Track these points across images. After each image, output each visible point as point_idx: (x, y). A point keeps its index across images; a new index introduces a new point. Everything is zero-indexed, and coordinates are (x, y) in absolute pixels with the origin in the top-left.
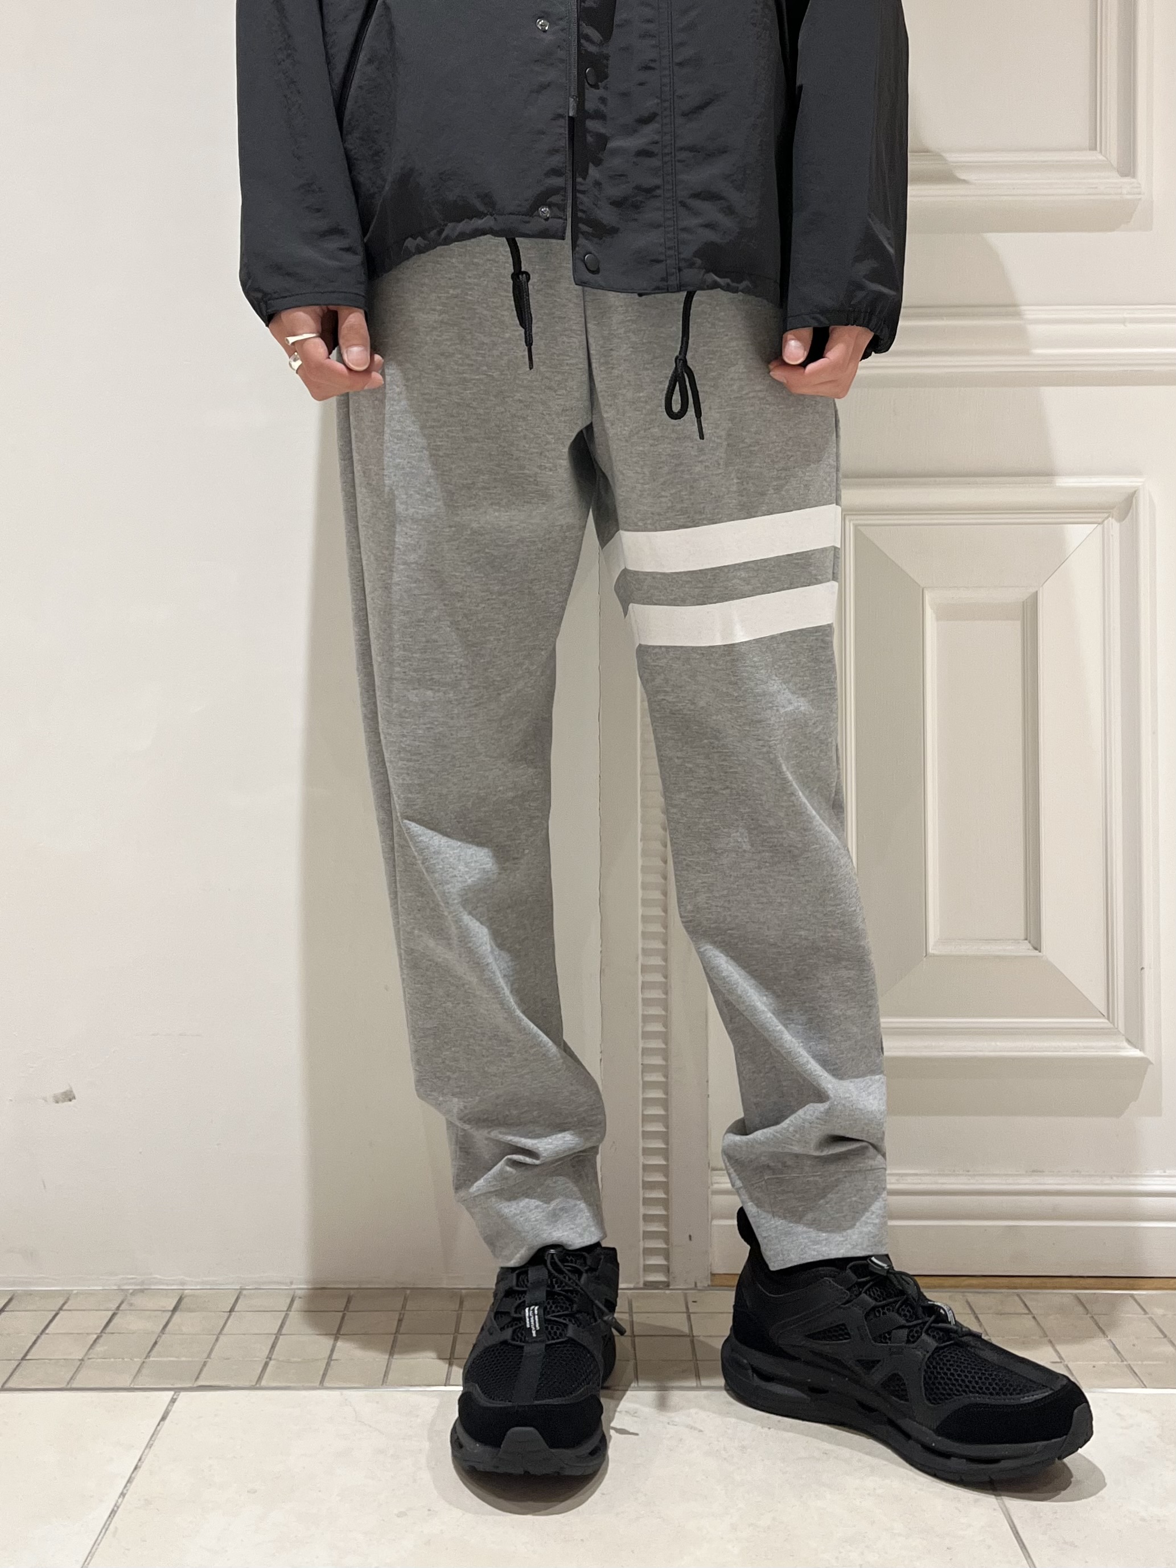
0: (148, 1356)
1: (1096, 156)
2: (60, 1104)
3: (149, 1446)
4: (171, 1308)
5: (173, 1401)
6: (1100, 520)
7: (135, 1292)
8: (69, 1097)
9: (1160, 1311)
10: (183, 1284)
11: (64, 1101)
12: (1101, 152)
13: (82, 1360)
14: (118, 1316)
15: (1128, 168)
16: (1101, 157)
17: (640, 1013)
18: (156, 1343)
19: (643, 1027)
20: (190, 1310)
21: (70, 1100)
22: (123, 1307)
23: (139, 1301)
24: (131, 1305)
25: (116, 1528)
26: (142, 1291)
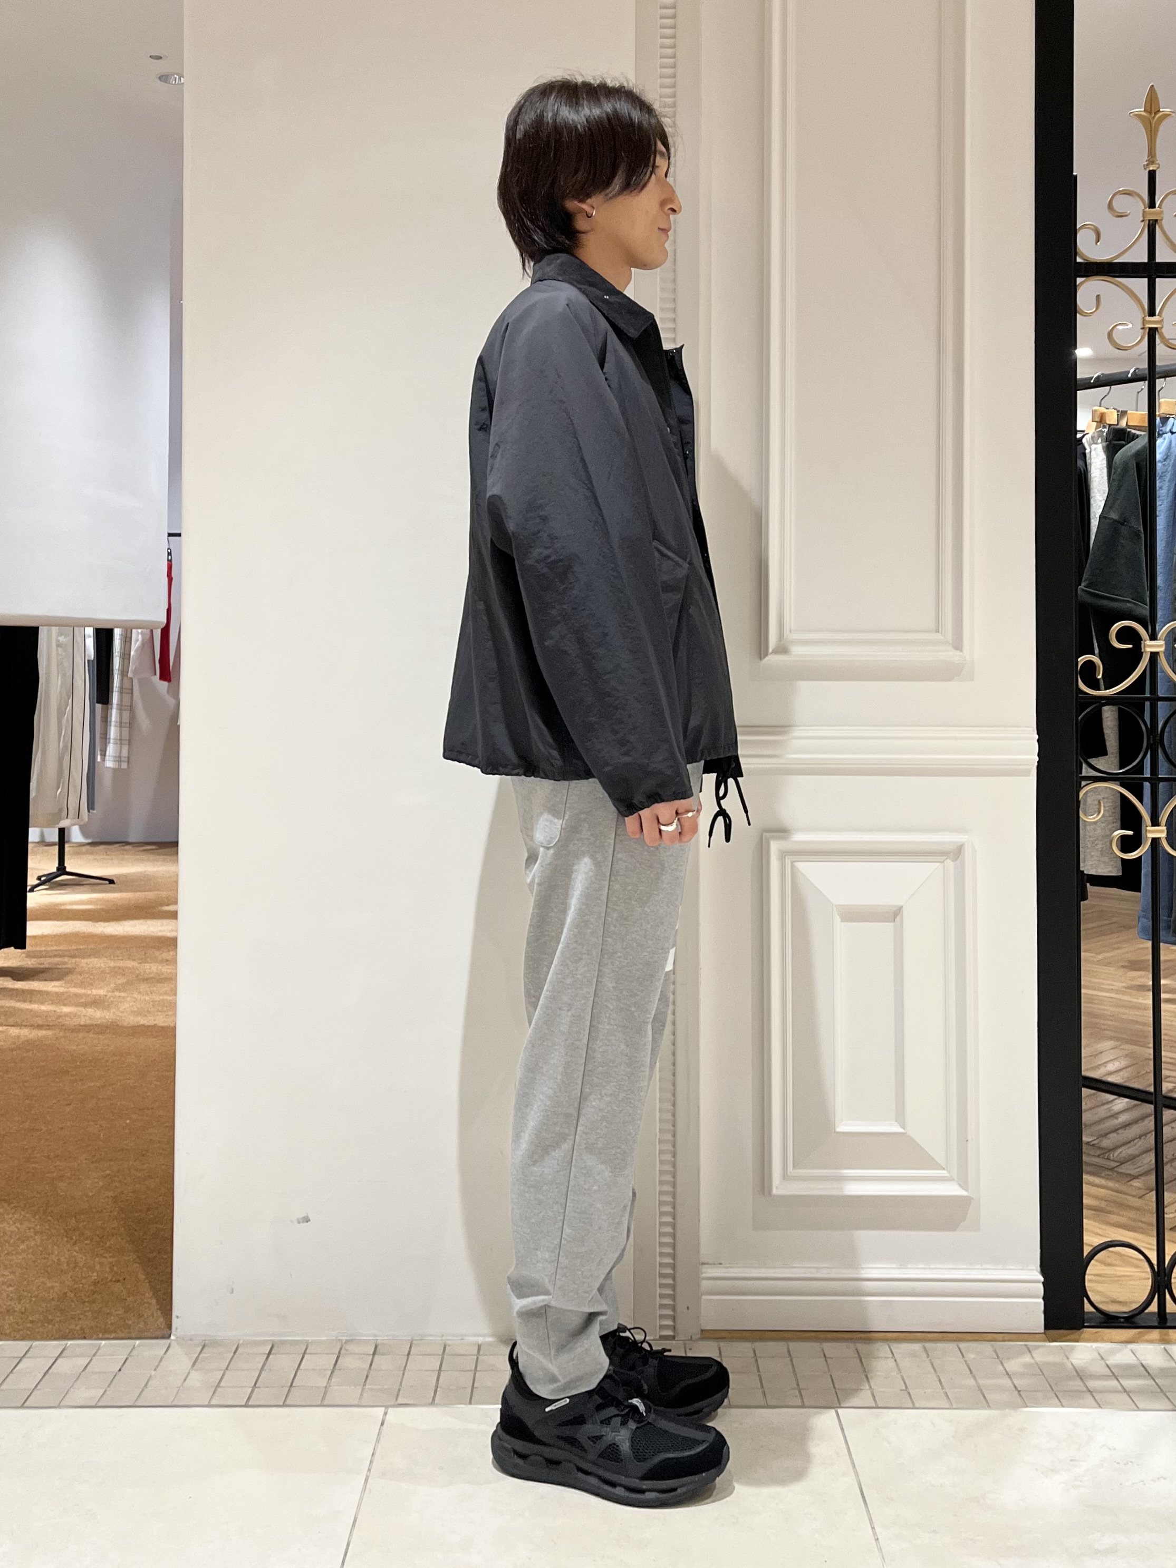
0: (364, 1385)
1: (938, 636)
2: (301, 1224)
3: (378, 1441)
4: (372, 1353)
5: (385, 1414)
6: (942, 860)
7: (347, 1341)
8: (306, 1220)
9: (972, 1356)
10: (376, 1336)
11: (303, 1222)
12: (942, 633)
13: (326, 1387)
14: (340, 1358)
15: (958, 645)
16: (942, 638)
17: (658, 1169)
18: (367, 1377)
19: (660, 1177)
20: (383, 1354)
21: (307, 1222)
22: (343, 1351)
23: (350, 1347)
24: (347, 1350)
25: (370, 1490)
26: (352, 1341)
